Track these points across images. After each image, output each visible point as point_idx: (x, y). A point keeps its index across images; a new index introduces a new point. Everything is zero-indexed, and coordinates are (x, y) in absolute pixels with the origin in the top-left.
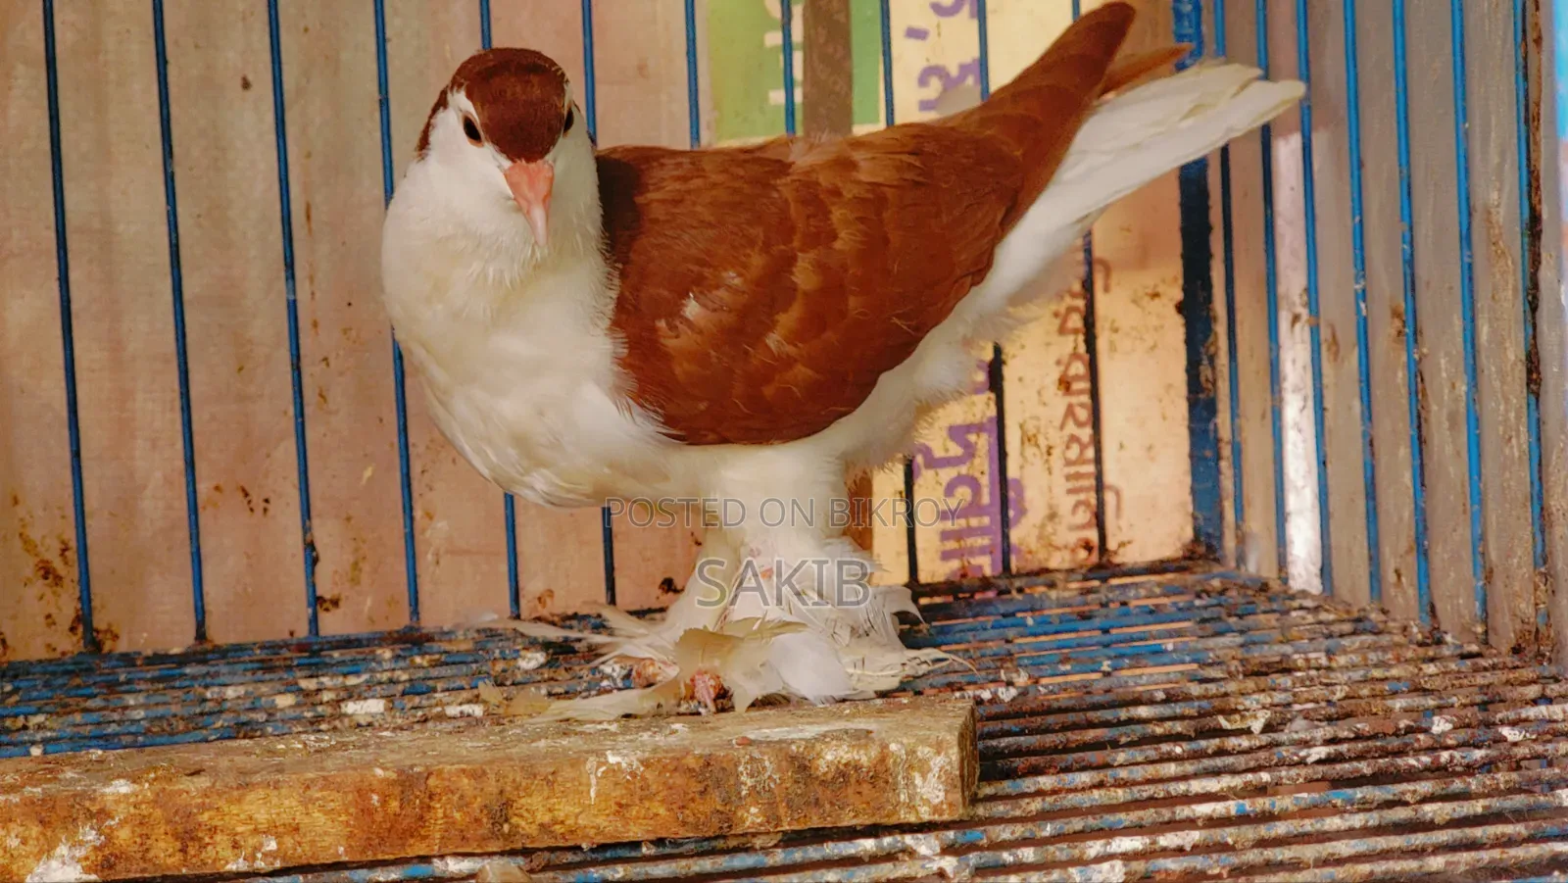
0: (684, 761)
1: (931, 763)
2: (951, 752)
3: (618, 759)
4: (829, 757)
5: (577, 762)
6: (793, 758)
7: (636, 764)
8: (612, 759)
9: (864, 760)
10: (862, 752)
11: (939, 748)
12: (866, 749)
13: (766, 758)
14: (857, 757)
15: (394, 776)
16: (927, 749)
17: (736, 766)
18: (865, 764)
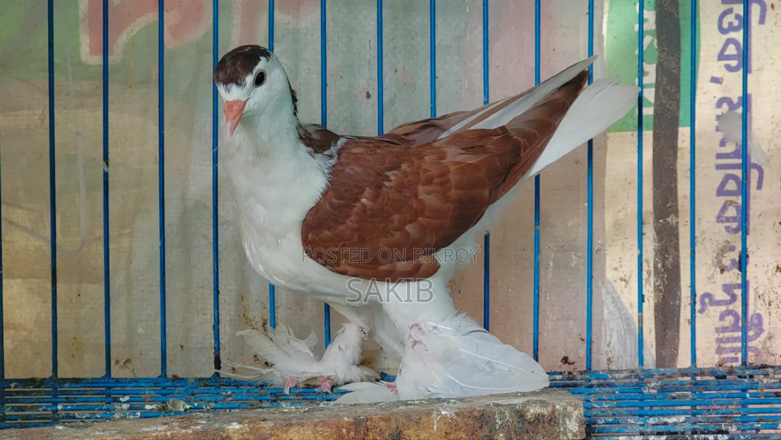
0: (473, 413)
1: (573, 414)
2: (581, 409)
3: (446, 412)
4: (532, 411)
5: (428, 414)
6: (517, 412)
7: (453, 414)
8: (443, 413)
9: (546, 413)
10: (545, 409)
11: (576, 407)
12: (547, 408)
13: (506, 411)
14: (543, 411)
15: (352, 420)
16: (571, 408)
17: (494, 416)
18: (547, 414)
